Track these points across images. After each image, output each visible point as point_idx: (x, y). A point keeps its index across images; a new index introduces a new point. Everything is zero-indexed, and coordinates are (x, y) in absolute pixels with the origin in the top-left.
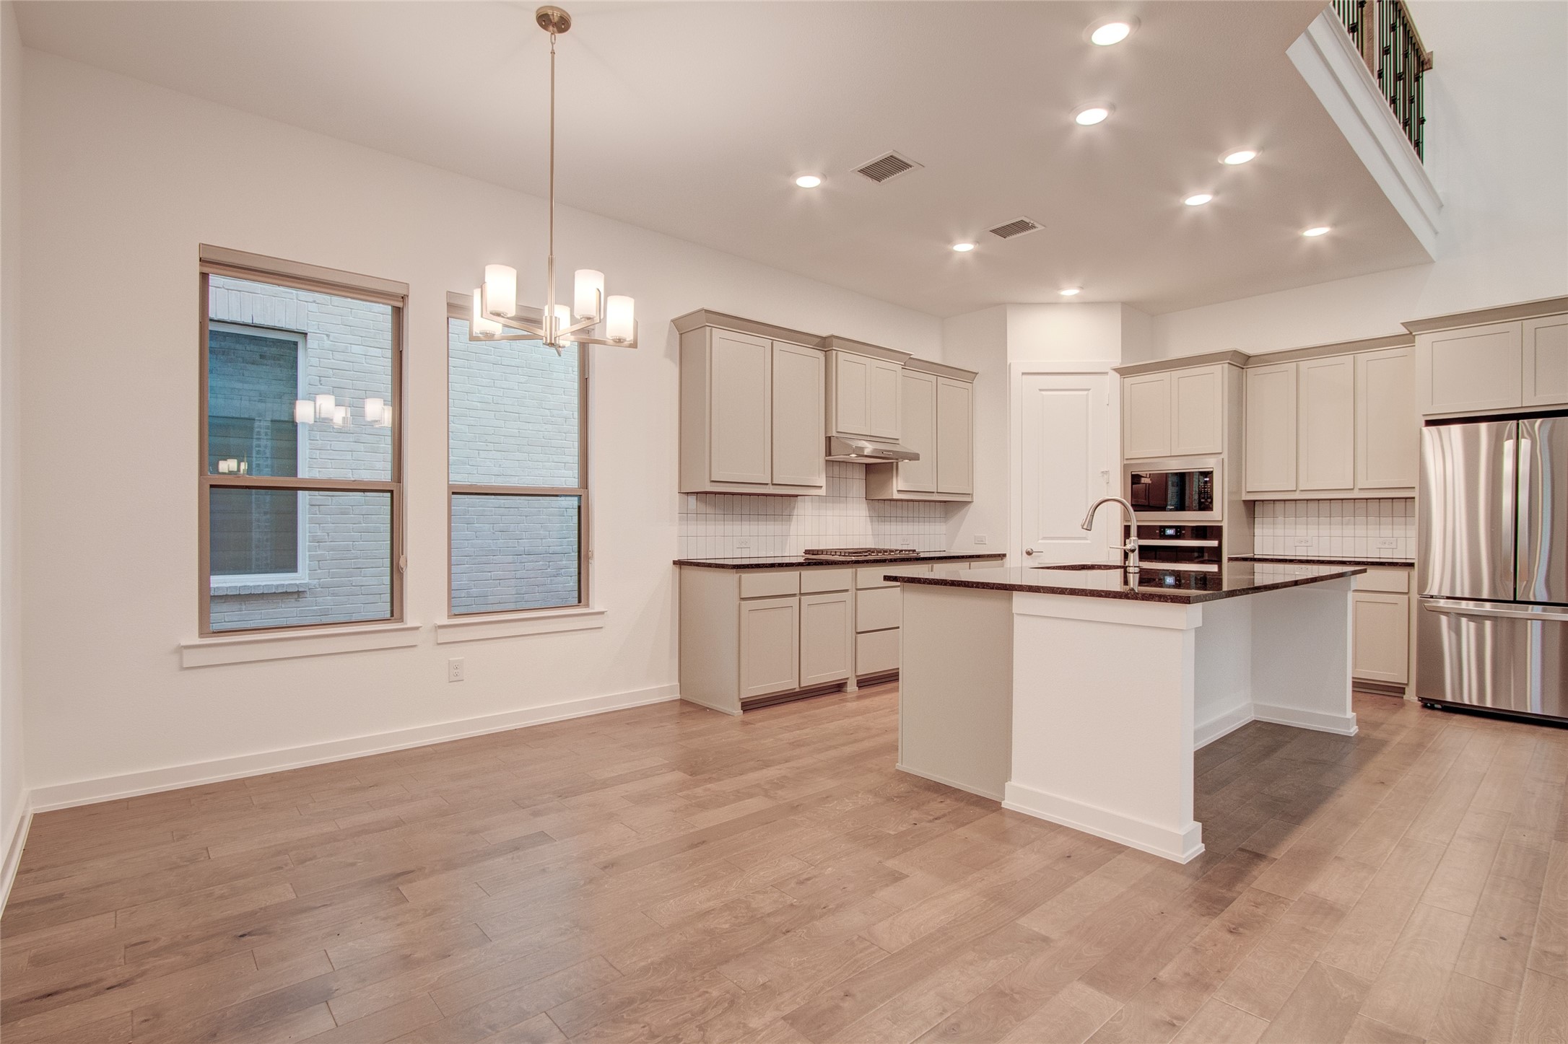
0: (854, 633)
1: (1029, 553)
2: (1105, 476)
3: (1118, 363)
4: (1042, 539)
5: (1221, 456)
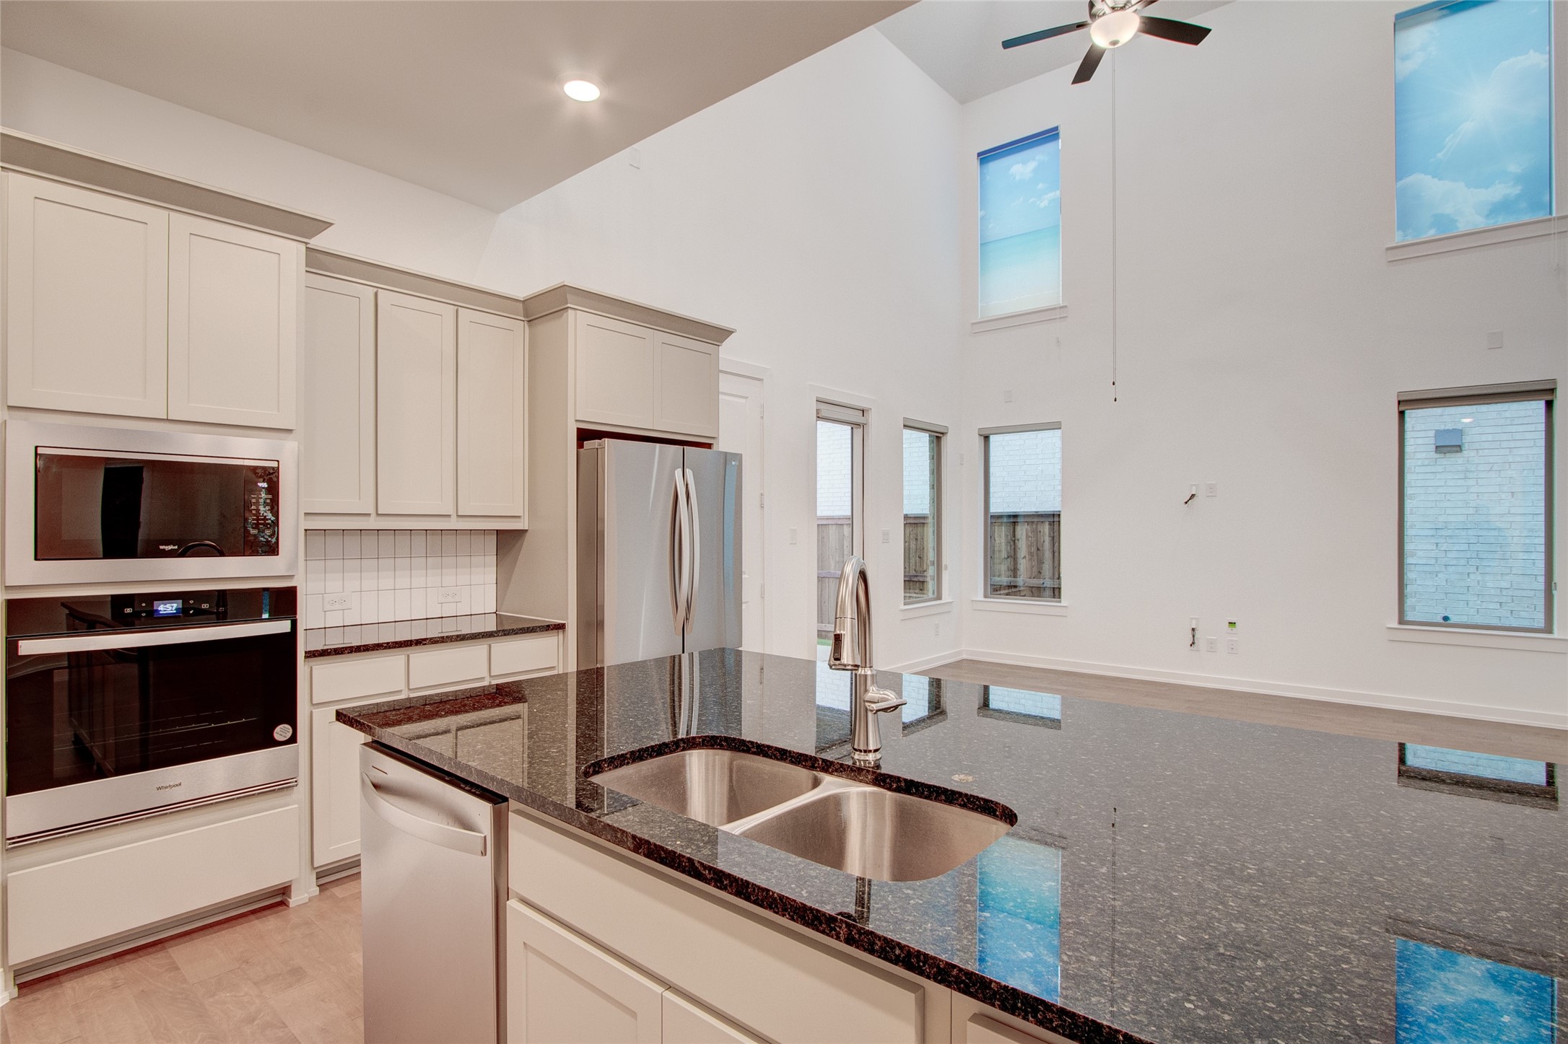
5: (291, 438)
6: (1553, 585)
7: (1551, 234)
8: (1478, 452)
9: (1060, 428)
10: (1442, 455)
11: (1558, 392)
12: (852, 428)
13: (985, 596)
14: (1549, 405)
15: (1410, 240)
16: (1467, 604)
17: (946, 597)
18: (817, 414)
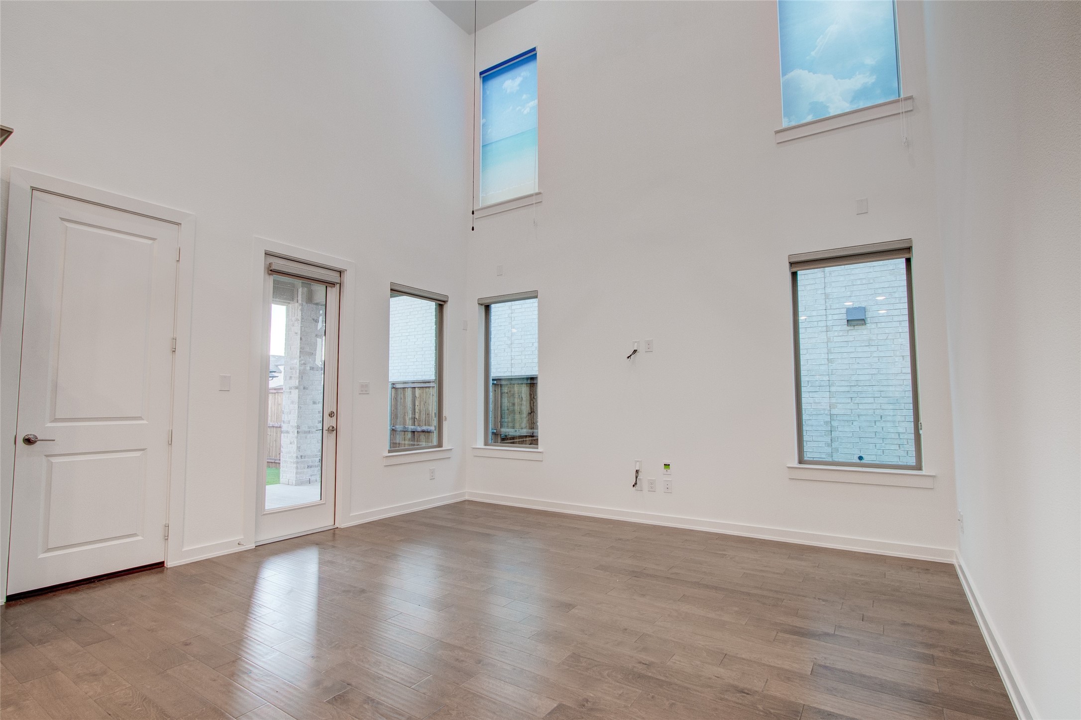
6: (919, 425)
7: (900, 113)
8: (877, 325)
9: (536, 297)
10: (852, 328)
11: (914, 250)
12: (326, 287)
13: (486, 444)
14: (908, 261)
15: (793, 124)
16: (876, 446)
17: (446, 445)
18: (268, 268)
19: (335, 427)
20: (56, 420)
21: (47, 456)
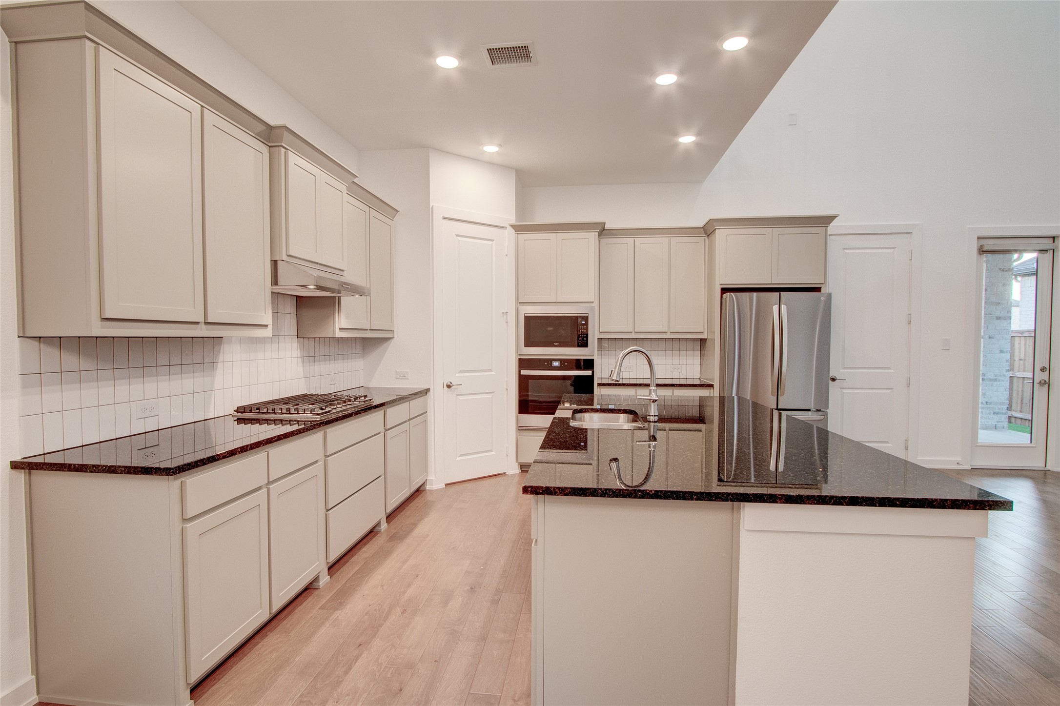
0: (324, 510)
1: (449, 386)
2: (505, 316)
3: (513, 221)
4: (459, 373)
5: (593, 305)
12: (1038, 254)
18: (980, 249)
19: (1047, 381)
20: (845, 368)
21: (841, 388)
